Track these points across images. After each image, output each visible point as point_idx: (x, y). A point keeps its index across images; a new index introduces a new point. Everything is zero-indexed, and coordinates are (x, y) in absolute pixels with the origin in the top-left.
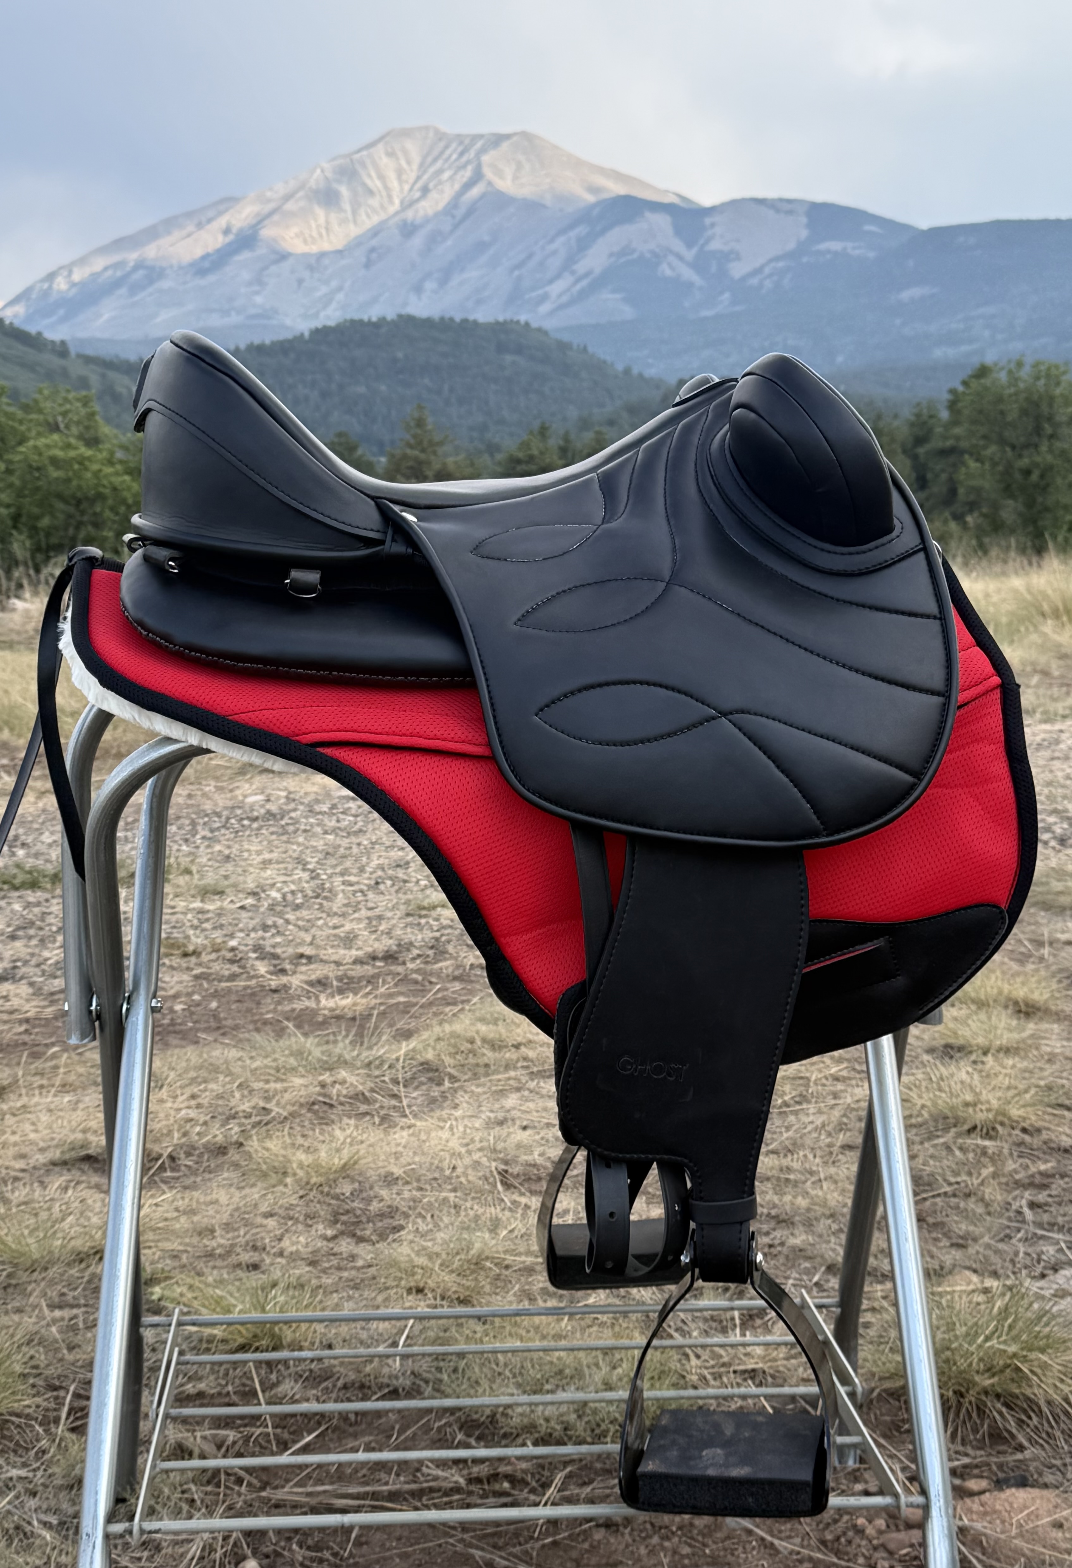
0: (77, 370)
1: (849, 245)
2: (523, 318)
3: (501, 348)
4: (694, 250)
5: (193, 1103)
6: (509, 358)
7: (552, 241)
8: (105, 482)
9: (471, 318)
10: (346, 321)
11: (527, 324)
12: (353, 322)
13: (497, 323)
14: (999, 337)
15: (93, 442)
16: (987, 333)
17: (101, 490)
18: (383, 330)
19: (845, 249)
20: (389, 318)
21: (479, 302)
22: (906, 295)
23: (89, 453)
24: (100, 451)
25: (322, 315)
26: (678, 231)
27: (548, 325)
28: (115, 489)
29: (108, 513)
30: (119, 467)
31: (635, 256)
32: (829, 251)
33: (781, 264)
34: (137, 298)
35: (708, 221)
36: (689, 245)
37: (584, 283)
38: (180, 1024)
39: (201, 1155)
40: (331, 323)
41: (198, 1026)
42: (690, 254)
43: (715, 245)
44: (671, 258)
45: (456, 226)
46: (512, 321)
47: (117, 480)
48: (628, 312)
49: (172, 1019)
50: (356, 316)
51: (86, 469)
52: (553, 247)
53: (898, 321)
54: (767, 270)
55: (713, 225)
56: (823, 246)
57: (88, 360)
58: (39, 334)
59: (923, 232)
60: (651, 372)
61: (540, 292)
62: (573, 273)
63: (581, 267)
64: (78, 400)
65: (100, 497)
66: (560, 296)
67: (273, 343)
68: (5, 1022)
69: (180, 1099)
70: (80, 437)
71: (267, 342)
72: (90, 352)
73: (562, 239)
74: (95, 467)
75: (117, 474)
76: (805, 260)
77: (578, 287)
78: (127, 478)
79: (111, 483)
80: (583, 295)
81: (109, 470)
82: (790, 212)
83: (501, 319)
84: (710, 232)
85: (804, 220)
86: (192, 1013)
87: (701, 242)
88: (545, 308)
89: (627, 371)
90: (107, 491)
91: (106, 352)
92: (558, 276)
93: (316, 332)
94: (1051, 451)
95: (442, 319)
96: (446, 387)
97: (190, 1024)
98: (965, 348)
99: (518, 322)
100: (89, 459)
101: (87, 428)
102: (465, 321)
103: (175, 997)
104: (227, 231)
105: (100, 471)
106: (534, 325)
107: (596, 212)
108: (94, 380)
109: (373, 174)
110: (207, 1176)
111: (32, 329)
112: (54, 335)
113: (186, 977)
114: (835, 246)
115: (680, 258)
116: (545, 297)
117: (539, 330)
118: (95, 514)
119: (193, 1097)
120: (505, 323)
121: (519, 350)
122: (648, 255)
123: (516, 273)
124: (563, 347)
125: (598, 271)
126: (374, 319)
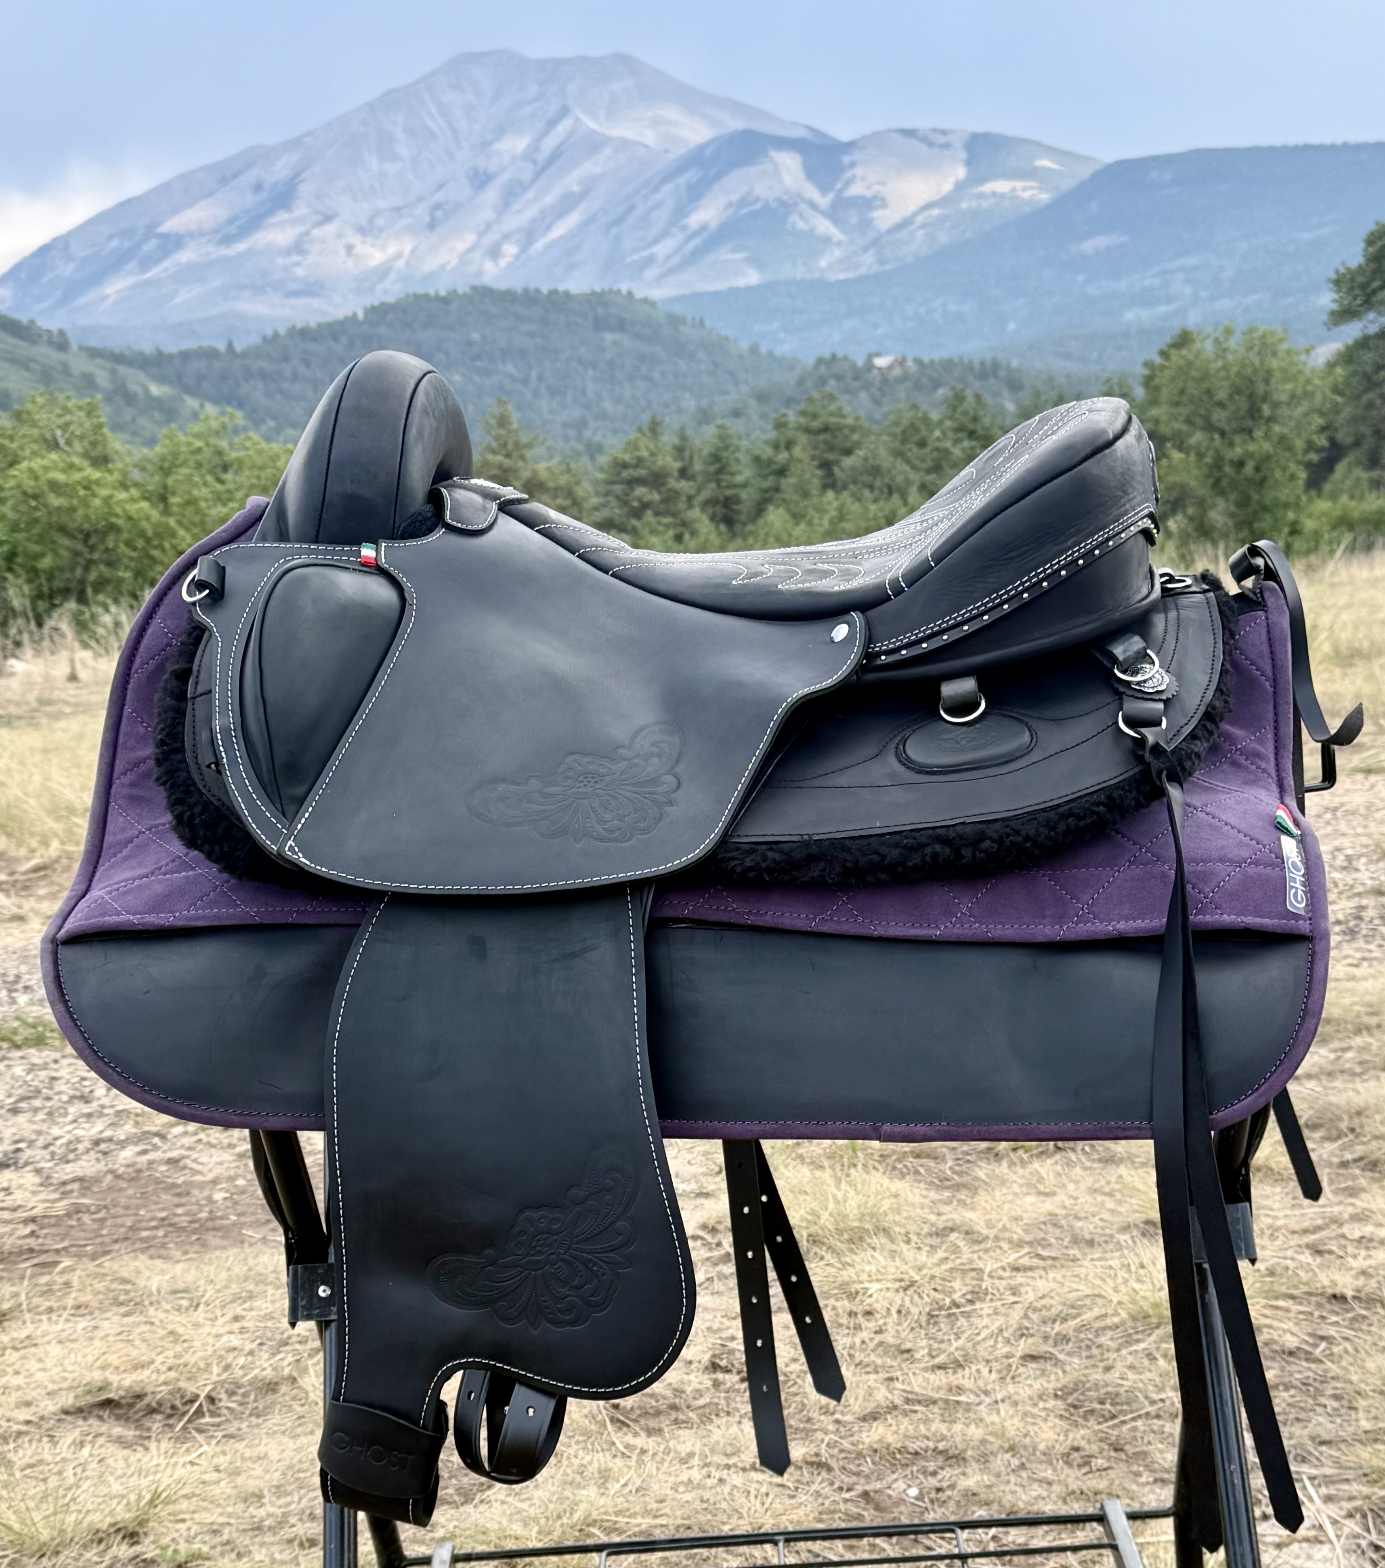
0: (80, 365)
1: (1019, 184)
2: (624, 287)
3: (600, 325)
4: (830, 196)
5: (236, 1326)
6: (609, 337)
7: (656, 189)
8: (118, 510)
9: (561, 288)
10: (407, 295)
11: (630, 294)
12: (416, 296)
13: (594, 293)
14: (1203, 293)
15: (101, 461)
16: (1188, 290)
17: (113, 520)
18: (455, 306)
19: (1014, 190)
20: (460, 291)
21: (571, 268)
22: (1089, 246)
23: (96, 475)
24: (110, 472)
25: (379, 288)
26: (810, 173)
27: (656, 294)
28: (130, 518)
29: (123, 548)
30: (134, 492)
31: (758, 206)
32: (994, 194)
33: (935, 212)
34: (149, 275)
35: (846, 159)
36: (824, 190)
37: (697, 241)
38: (222, 1218)
39: (245, 1395)
40: (390, 299)
41: (243, 1219)
42: (824, 201)
43: (856, 190)
44: (803, 207)
45: (538, 174)
46: (611, 291)
47: (132, 508)
48: (752, 276)
49: (211, 1212)
50: (421, 290)
51: (94, 495)
52: (659, 196)
53: (1081, 278)
54: (920, 219)
55: (852, 165)
56: (987, 187)
57: (93, 353)
58: (32, 322)
59: (1109, 166)
60: (783, 349)
61: (646, 253)
62: (684, 228)
63: (695, 220)
64: (80, 408)
65: (113, 528)
66: (668, 258)
67: (320, 326)
68: (7, 1222)
69: (221, 1321)
70: (85, 455)
71: (313, 324)
72: (94, 343)
73: (669, 187)
74: (105, 492)
75: (133, 500)
76: (964, 205)
77: (691, 246)
78: (145, 505)
79: (124, 510)
80: (697, 255)
81: (123, 495)
82: (944, 144)
83: (598, 289)
84: (848, 174)
85: (963, 155)
86: (236, 1203)
87: (838, 186)
88: (650, 274)
89: (754, 350)
90: (120, 522)
91: (116, 343)
92: (665, 234)
93: (372, 310)
94: (1267, 437)
95: (526, 291)
96: (534, 375)
97: (233, 1218)
98: (1163, 309)
99: (619, 292)
100: (98, 483)
101: (94, 444)
102: (554, 292)
103: (215, 1182)
104: (258, 187)
105: (111, 497)
106: (639, 294)
107: (708, 152)
108: (102, 378)
109: (434, 111)
110: (254, 1420)
111: (23, 318)
112: (50, 323)
113: (227, 1156)
114: (1002, 186)
115: (813, 206)
116: (650, 261)
117: (645, 301)
118: (107, 550)
119: (236, 1318)
120: (603, 293)
121: (621, 326)
122: (774, 205)
123: (614, 231)
124: (675, 320)
125: (714, 225)
126: (443, 293)
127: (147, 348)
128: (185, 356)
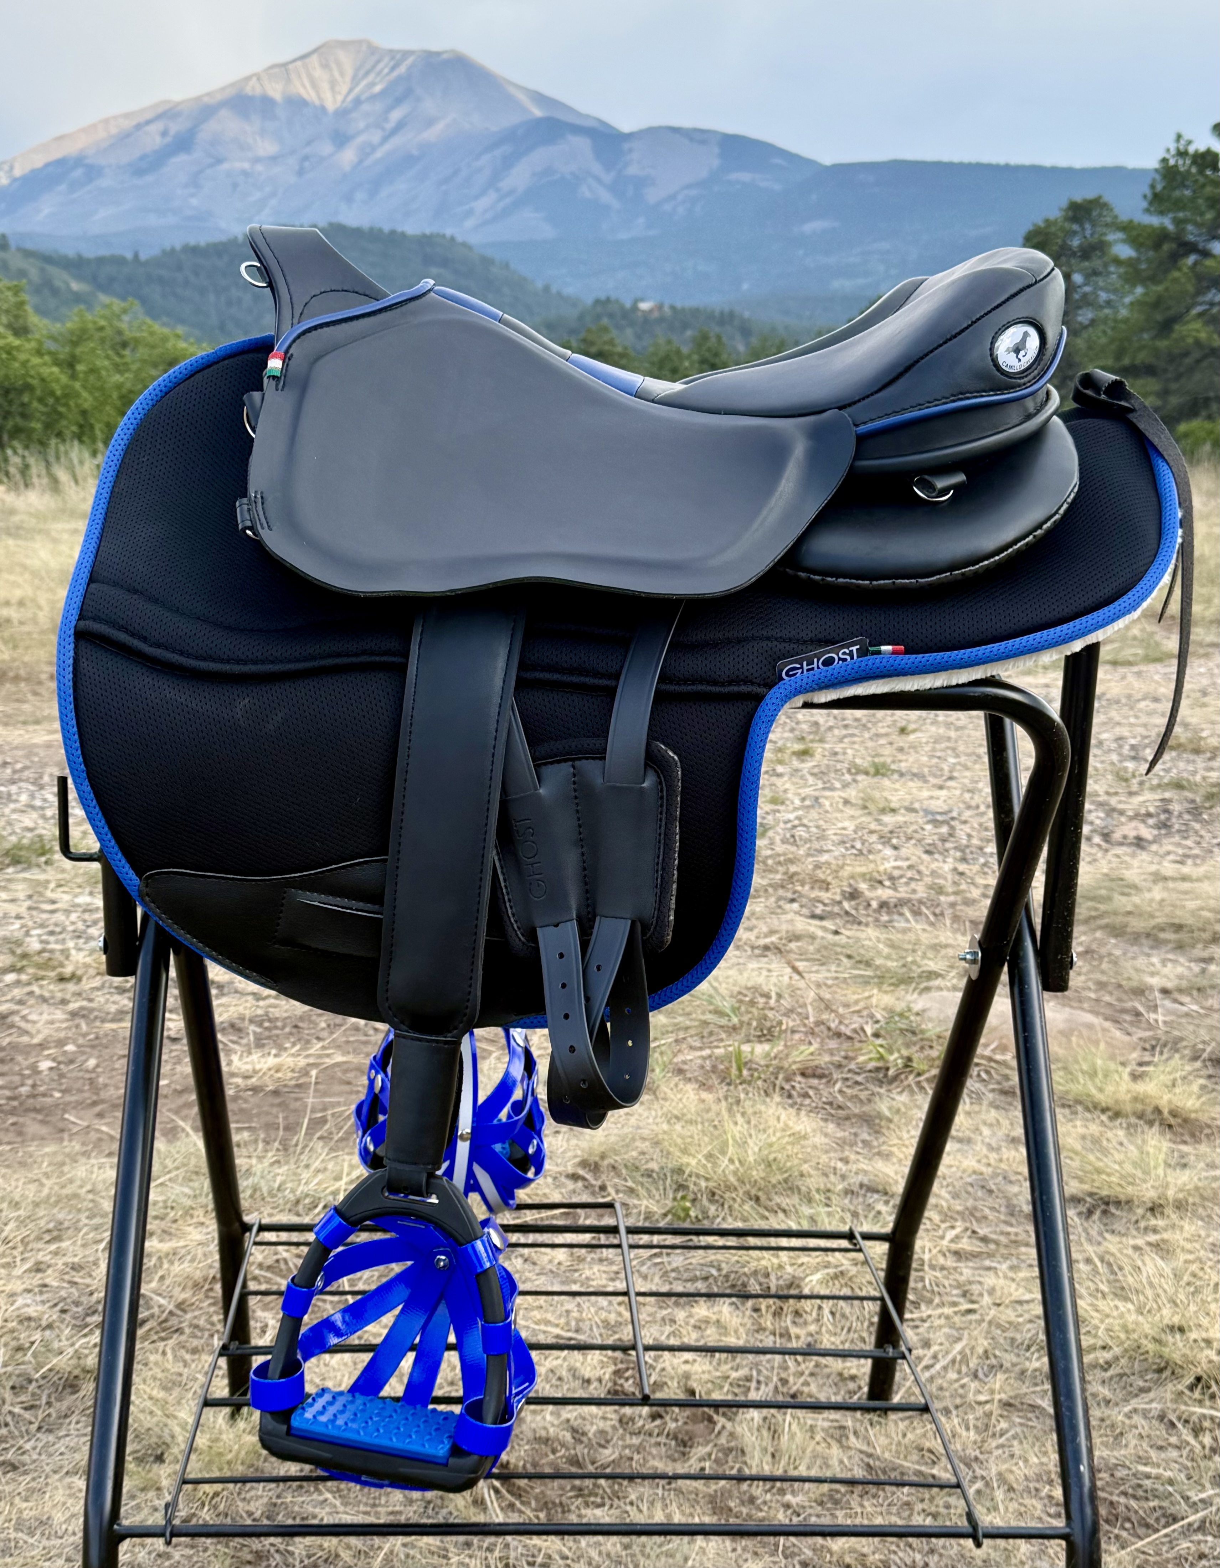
0: (17, 262)
1: (758, 177)
2: (449, 232)
3: (427, 259)
4: (612, 174)
6: (434, 271)
7: (478, 157)
9: (399, 229)
11: (452, 239)
13: (424, 236)
16: (881, 268)
19: (753, 180)
21: (406, 215)
22: (811, 227)
25: (256, 219)
26: (598, 154)
27: (474, 240)
31: (557, 177)
32: (738, 182)
34: (76, 196)
35: (626, 146)
36: (608, 168)
37: (508, 200)
42: (608, 178)
43: (633, 170)
44: (590, 181)
46: (438, 235)
48: (547, 232)
52: (478, 164)
53: (800, 253)
54: (680, 197)
55: (631, 150)
56: (734, 176)
57: (28, 254)
59: (827, 168)
60: (568, 291)
61: (466, 207)
62: (498, 190)
63: (506, 184)
66: (484, 212)
67: (208, 246)
71: (203, 245)
72: (29, 245)
73: (487, 157)
75: (45, 365)
76: (716, 189)
77: (502, 203)
78: (55, 369)
79: (38, 374)
80: (505, 213)
81: (37, 361)
82: (703, 142)
83: (428, 231)
84: (626, 158)
85: (716, 150)
87: (619, 166)
88: (469, 223)
89: (546, 289)
90: (35, 382)
91: (45, 246)
92: (483, 192)
95: (371, 229)
98: (860, 281)
100: (17, 348)
101: (16, 317)
104: (165, 135)
105: (28, 361)
107: (520, 132)
108: (34, 274)
109: (307, 84)
114: (745, 177)
115: (598, 180)
116: (470, 213)
118: (23, 404)
120: (431, 236)
121: (442, 261)
122: (568, 177)
123: (444, 188)
124: (487, 262)
125: (521, 189)
127: (71, 253)
128: (101, 261)
